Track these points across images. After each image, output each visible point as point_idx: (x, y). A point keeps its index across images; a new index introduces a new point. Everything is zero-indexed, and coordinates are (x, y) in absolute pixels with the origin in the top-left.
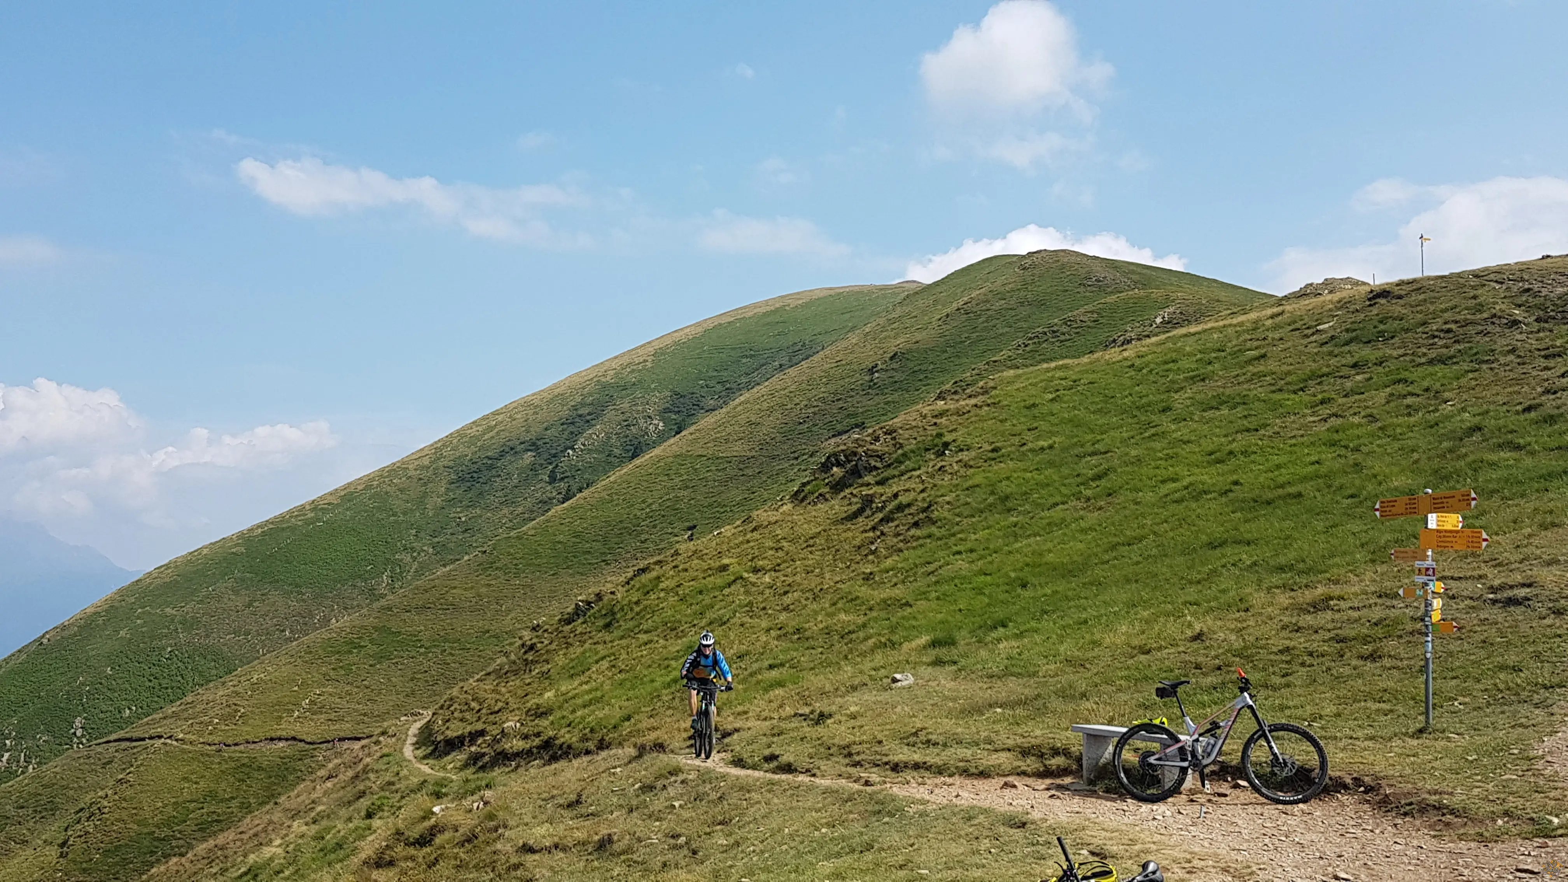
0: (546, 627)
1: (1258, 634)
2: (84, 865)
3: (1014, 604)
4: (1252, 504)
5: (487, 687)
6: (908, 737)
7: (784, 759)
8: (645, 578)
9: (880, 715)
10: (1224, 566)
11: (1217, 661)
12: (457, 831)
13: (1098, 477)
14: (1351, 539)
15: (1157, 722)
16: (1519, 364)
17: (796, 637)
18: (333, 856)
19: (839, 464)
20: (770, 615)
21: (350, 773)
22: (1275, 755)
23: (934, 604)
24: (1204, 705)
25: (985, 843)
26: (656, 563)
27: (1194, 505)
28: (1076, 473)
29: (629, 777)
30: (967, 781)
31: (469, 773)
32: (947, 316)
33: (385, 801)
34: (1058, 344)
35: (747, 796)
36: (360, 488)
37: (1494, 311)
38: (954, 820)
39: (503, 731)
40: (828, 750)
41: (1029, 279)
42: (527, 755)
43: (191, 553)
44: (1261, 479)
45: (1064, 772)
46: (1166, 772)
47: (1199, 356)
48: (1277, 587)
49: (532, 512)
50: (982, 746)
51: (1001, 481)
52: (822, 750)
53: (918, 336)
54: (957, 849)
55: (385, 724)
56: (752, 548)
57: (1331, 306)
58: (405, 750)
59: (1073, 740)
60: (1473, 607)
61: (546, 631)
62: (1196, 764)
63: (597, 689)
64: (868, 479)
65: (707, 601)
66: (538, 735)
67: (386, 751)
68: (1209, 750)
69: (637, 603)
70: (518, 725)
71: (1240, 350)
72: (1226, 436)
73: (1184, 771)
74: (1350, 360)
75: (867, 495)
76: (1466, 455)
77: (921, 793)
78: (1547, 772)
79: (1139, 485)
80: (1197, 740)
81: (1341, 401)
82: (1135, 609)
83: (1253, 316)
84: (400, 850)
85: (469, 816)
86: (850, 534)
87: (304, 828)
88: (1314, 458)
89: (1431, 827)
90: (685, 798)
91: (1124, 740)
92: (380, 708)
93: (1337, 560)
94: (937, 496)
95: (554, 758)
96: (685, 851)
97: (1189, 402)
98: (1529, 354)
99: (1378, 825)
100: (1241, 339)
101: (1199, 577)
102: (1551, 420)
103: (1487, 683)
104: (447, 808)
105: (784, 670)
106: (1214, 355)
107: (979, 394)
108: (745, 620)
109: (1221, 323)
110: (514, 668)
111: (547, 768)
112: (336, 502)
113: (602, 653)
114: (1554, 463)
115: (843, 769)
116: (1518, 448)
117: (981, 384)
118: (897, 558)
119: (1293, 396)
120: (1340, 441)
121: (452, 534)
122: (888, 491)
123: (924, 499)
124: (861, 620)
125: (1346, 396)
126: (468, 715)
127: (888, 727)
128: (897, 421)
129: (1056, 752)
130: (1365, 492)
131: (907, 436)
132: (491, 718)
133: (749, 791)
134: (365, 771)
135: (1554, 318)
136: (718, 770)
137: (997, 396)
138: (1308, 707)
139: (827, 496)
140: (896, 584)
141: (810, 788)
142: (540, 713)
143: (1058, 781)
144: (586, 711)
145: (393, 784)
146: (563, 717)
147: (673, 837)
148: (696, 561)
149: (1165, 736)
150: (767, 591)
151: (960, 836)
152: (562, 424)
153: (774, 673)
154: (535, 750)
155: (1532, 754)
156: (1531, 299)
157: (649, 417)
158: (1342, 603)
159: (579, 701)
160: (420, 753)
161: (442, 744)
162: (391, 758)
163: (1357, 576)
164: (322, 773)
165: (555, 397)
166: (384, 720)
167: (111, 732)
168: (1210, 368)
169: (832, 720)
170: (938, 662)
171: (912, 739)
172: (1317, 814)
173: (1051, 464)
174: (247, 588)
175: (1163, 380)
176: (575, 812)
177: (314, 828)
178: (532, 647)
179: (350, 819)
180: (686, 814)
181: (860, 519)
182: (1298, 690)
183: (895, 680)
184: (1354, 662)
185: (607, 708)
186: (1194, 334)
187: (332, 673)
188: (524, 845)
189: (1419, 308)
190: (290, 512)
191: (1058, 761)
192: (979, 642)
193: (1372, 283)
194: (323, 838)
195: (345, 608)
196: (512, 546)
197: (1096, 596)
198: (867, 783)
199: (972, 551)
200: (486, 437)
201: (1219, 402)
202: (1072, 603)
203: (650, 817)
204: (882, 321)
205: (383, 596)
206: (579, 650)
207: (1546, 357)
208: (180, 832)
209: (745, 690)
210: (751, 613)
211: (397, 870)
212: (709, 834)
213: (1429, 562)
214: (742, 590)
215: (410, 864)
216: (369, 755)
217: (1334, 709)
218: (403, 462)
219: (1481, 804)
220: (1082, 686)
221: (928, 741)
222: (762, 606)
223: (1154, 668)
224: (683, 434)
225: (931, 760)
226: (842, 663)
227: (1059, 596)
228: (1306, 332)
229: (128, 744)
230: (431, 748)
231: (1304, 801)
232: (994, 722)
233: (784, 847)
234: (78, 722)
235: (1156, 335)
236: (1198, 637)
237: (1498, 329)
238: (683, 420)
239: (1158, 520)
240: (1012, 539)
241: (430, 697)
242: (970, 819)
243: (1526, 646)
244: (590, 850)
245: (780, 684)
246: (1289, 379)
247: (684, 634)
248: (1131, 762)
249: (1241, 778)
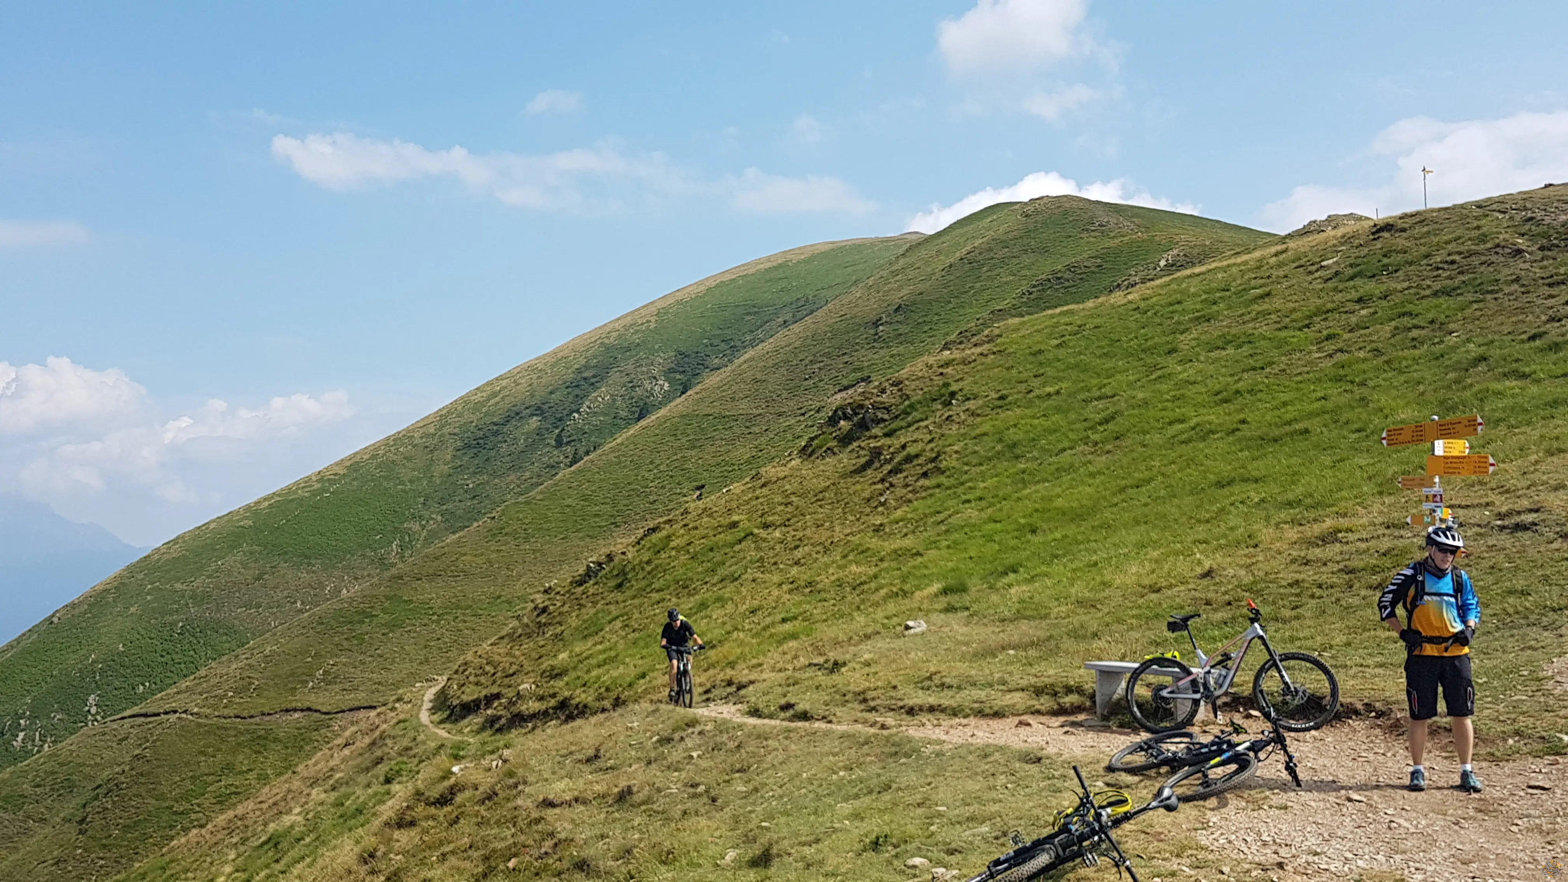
0: (559, 589)
1: (1268, 569)
2: (104, 841)
3: (1025, 549)
4: (1259, 442)
5: (501, 651)
6: (922, 682)
7: (801, 707)
8: (655, 537)
9: (894, 661)
10: (1232, 504)
11: (1227, 597)
12: (477, 789)
13: (1106, 421)
14: (1358, 473)
15: (1169, 655)
16: (1523, 293)
17: (808, 590)
18: (352, 822)
19: (846, 417)
20: (782, 570)
21: (367, 740)
22: (1286, 683)
23: (944, 552)
24: (1214, 639)
25: (1002, 779)
26: (665, 522)
27: (1201, 446)
28: (1082, 418)
29: (645, 731)
30: (982, 722)
31: (486, 735)
32: (951, 266)
33: (403, 766)
34: (1062, 291)
35: (765, 743)
36: (366, 457)
37: (1497, 241)
38: (970, 758)
39: (518, 693)
40: (844, 697)
41: (1031, 227)
42: (544, 716)
43: (199, 528)
44: (1268, 418)
45: (1078, 709)
46: (1178, 705)
47: (1204, 297)
48: (1286, 523)
49: (539, 476)
50: (996, 687)
51: (1008, 429)
52: (838, 697)
53: (921, 287)
54: (973, 786)
55: (400, 691)
56: (762, 504)
57: (1335, 242)
58: (421, 716)
59: (1088, 679)
60: (1480, 534)
61: (558, 593)
62: (1208, 695)
63: (611, 649)
64: (876, 431)
65: (718, 558)
66: (553, 696)
67: (402, 717)
68: (1221, 681)
69: (649, 562)
70: (533, 686)
71: (1244, 290)
72: (1232, 375)
73: (1196, 702)
74: (1354, 295)
75: (875, 448)
76: (1471, 385)
77: (938, 734)
78: (1555, 692)
79: (1147, 427)
80: (1209, 672)
81: (1346, 336)
82: (1145, 550)
83: (1257, 254)
84: (420, 809)
85: (489, 774)
86: (858, 487)
87: (323, 796)
88: (1319, 394)
89: (1443, 749)
90: (703, 748)
91: (1136, 675)
92: (392, 677)
93: (1344, 493)
94: (944, 446)
95: (570, 718)
96: (705, 799)
97: (1194, 343)
98: (1533, 283)
99: (1390, 750)
100: (1246, 277)
101: (1207, 516)
102: (1555, 347)
103: (1497, 608)
104: (466, 767)
105: (796, 623)
106: (1218, 295)
107: (984, 342)
108: (757, 575)
109: (1225, 263)
110: (528, 630)
111: (564, 727)
112: (342, 473)
113: (615, 613)
114: (1559, 390)
115: (859, 715)
116: (1524, 376)
117: (986, 332)
118: (907, 509)
119: (1298, 333)
120: (1346, 376)
121: (460, 501)
122: (895, 443)
123: (932, 450)
124: (872, 571)
125: (1351, 331)
126: (482, 679)
127: (902, 672)
128: (904, 373)
129: (1069, 690)
130: (1371, 426)
131: (913, 387)
132: (506, 681)
133: (766, 739)
134: (382, 737)
135: (1558, 246)
136: (734, 720)
137: (1003, 344)
138: (1318, 638)
139: (835, 449)
140: (906, 535)
141: (826, 734)
142: (555, 674)
143: (1072, 718)
144: (601, 671)
145: (410, 749)
146: (578, 678)
147: (692, 786)
148: (706, 519)
149: (1177, 670)
150: (778, 547)
151: (976, 774)
152: (567, 387)
153: (788, 626)
154: (551, 711)
155: (1541, 675)
156: (1533, 228)
157: (655, 378)
158: (1350, 534)
159: (594, 661)
160: (436, 718)
161: (458, 709)
162: (407, 724)
163: (1365, 508)
164: (339, 741)
165: (558, 359)
166: (398, 688)
167: (126, 709)
168: (1215, 308)
169: (846, 668)
170: (950, 609)
171: (926, 683)
172: (1329, 739)
173: (1058, 410)
174: (256, 561)
175: (1169, 322)
176: (593, 766)
177: (334, 795)
178: (544, 610)
179: (368, 786)
180: (704, 764)
181: (869, 472)
182: (1308, 622)
183: (908, 628)
184: (1363, 592)
185: (621, 667)
186: (1198, 275)
187: (345, 643)
188: (544, 800)
189: (1422, 241)
190: (297, 483)
191: (1069, 700)
192: (991, 588)
193: (1375, 218)
194: (343, 804)
195: (356, 579)
196: (521, 512)
197: (1105, 538)
198: (883, 727)
199: (981, 499)
200: (492, 402)
201: (1225, 342)
202: (1082, 547)
203: (669, 767)
204: (884, 273)
205: (393, 565)
206: (592, 611)
207: (1550, 285)
208: (199, 805)
209: (759, 644)
210: (762, 569)
211: (418, 829)
212: (728, 781)
213: (1437, 489)
214: (753, 545)
215: (430, 823)
216: (385, 721)
217: (1344, 639)
218: (408, 430)
219: (1491, 724)
220: (1094, 626)
221: (943, 685)
222: (773, 561)
223: (1165, 606)
224: (688, 393)
225: (946, 702)
226: (855, 614)
227: (1068, 540)
228: (1311, 268)
229: (142, 719)
230: (448, 712)
231: (1317, 728)
232: (1007, 664)
233: (803, 791)
234: (92, 699)
235: (1161, 277)
236: (1208, 574)
237: (1502, 259)
238: (689, 380)
239: (1165, 462)
240: (1020, 485)
241: (444, 663)
242: (986, 756)
243: (1535, 571)
244: (610, 802)
245: (794, 636)
246: (1294, 316)
247: (696, 591)
248: (1143, 696)
249: (1254, 708)
